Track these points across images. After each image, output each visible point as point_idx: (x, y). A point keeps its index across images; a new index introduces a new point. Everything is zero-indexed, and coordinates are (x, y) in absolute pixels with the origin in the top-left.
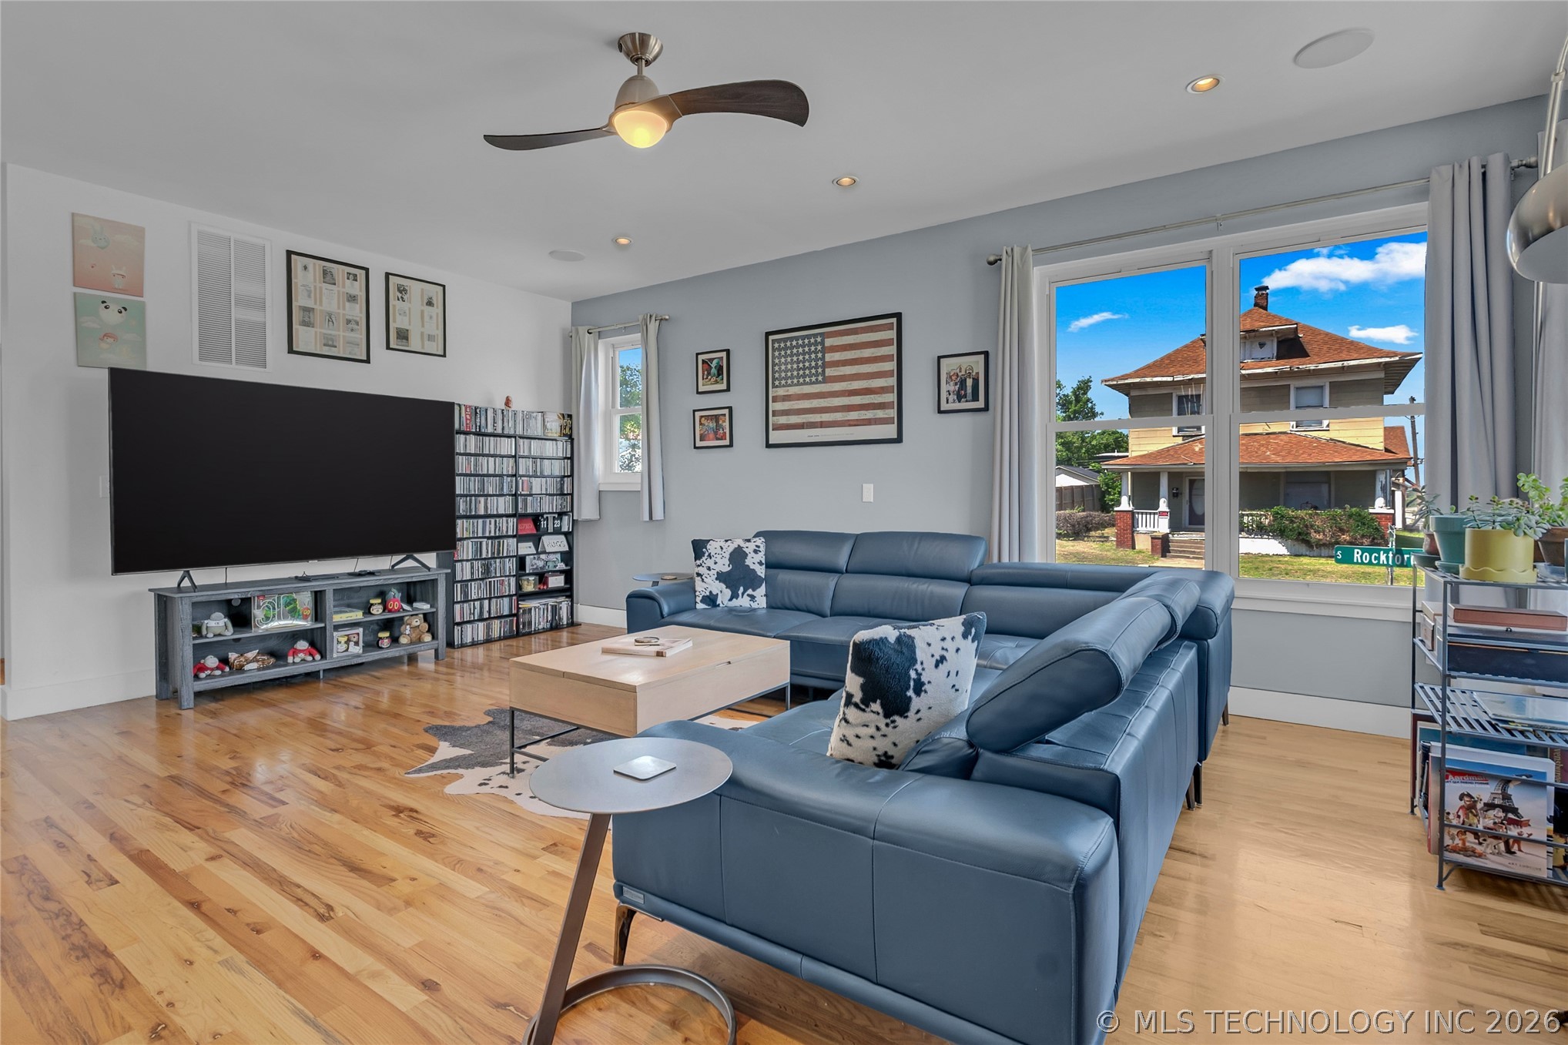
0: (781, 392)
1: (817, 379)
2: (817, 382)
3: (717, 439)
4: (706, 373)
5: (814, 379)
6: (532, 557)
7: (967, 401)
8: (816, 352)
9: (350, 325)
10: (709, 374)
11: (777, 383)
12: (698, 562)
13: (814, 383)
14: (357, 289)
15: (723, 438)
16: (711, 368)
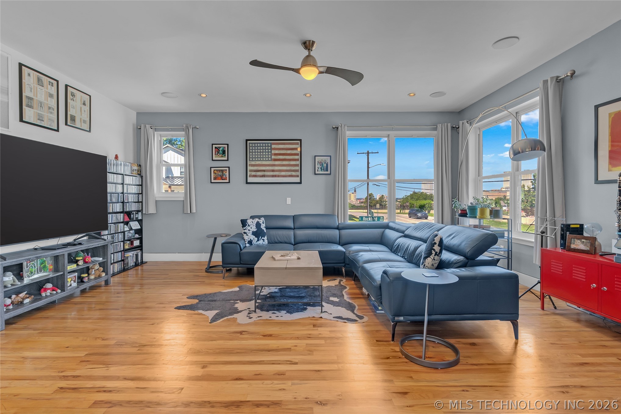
0: (253, 163)
1: (268, 159)
2: (268, 160)
3: (222, 179)
4: (217, 152)
5: (267, 159)
6: (127, 232)
7: (324, 171)
8: (268, 149)
9: (50, 110)
10: (218, 153)
11: (251, 159)
12: (244, 228)
13: (267, 161)
14: (53, 91)
15: (226, 179)
16: (219, 150)
